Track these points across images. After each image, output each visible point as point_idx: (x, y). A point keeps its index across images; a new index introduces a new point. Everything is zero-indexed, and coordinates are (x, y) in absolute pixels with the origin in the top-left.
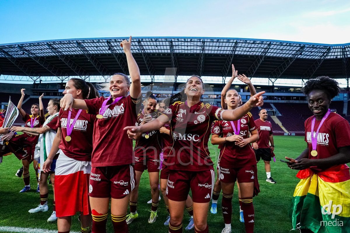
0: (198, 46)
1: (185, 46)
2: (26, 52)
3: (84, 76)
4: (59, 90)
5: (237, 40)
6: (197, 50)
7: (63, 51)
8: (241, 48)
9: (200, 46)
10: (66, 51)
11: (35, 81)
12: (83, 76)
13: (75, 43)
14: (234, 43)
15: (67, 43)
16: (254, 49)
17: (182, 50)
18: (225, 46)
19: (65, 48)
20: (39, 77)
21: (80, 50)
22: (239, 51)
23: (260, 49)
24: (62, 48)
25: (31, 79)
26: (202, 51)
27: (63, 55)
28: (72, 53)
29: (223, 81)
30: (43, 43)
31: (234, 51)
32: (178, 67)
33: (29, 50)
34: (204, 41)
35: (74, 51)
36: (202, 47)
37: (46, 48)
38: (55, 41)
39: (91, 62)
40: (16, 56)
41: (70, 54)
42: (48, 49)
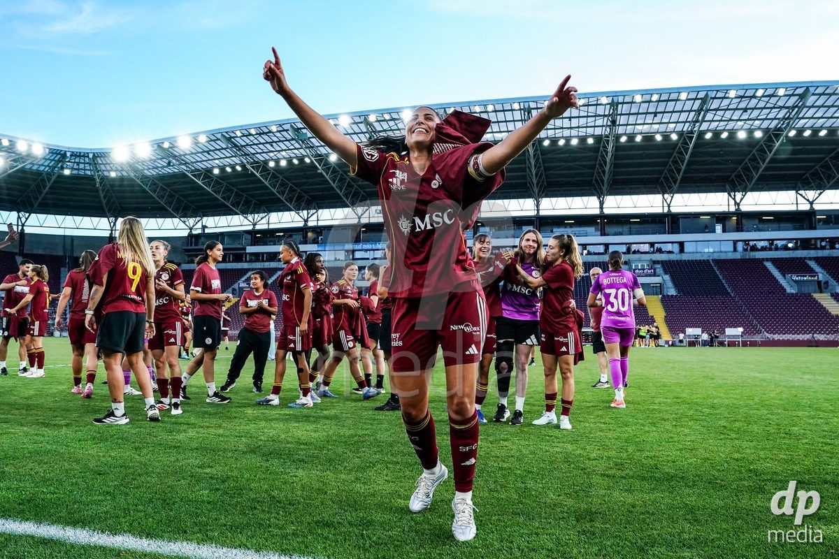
0: (600, 116)
2: (174, 161)
3: (305, 212)
4: (248, 247)
5: (709, 92)
6: (595, 127)
7: (257, 153)
8: (719, 113)
9: (605, 116)
10: (264, 152)
11: (191, 229)
12: (303, 210)
13: (287, 131)
14: (700, 101)
15: (268, 133)
16: (756, 113)
17: (555, 129)
18: (673, 112)
19: (263, 144)
20: (199, 218)
21: (297, 145)
22: (713, 121)
23: (774, 110)
24: (256, 144)
25: (182, 225)
26: (608, 129)
27: (257, 162)
28: (279, 156)
29: (665, 204)
30: (213, 135)
31: (697, 121)
32: (544, 176)
33: (181, 155)
34: (616, 101)
35: (282, 150)
36: (610, 118)
37: (218, 147)
38: (241, 128)
39: (325, 174)
40: (151, 171)
41: (275, 158)
42: (223, 149)
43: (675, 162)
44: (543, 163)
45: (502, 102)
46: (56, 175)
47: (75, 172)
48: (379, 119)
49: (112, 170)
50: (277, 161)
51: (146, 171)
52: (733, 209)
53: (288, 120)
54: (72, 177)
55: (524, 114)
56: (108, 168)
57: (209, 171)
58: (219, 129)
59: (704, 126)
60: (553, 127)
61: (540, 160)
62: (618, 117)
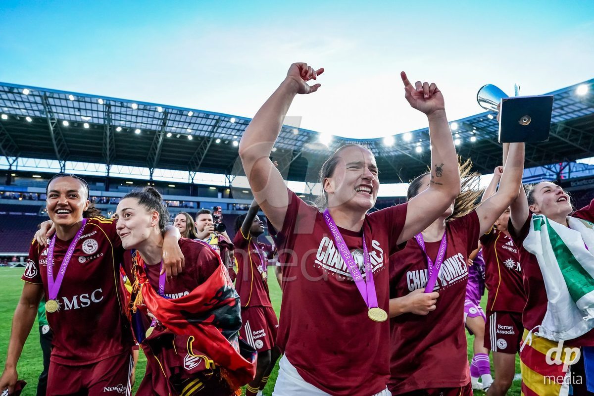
0: (156, 118)
1: (132, 115)
5: (221, 117)
6: (152, 124)
8: (225, 129)
9: (159, 119)
14: (215, 121)
18: (200, 124)
22: (221, 133)
26: (160, 128)
29: (191, 178)
31: (213, 132)
32: (115, 151)
34: (167, 111)
36: (162, 121)
43: (198, 154)
44: (115, 142)
52: (228, 185)
55: (106, 108)
59: (216, 135)
60: (125, 120)
61: (114, 140)
62: (168, 121)
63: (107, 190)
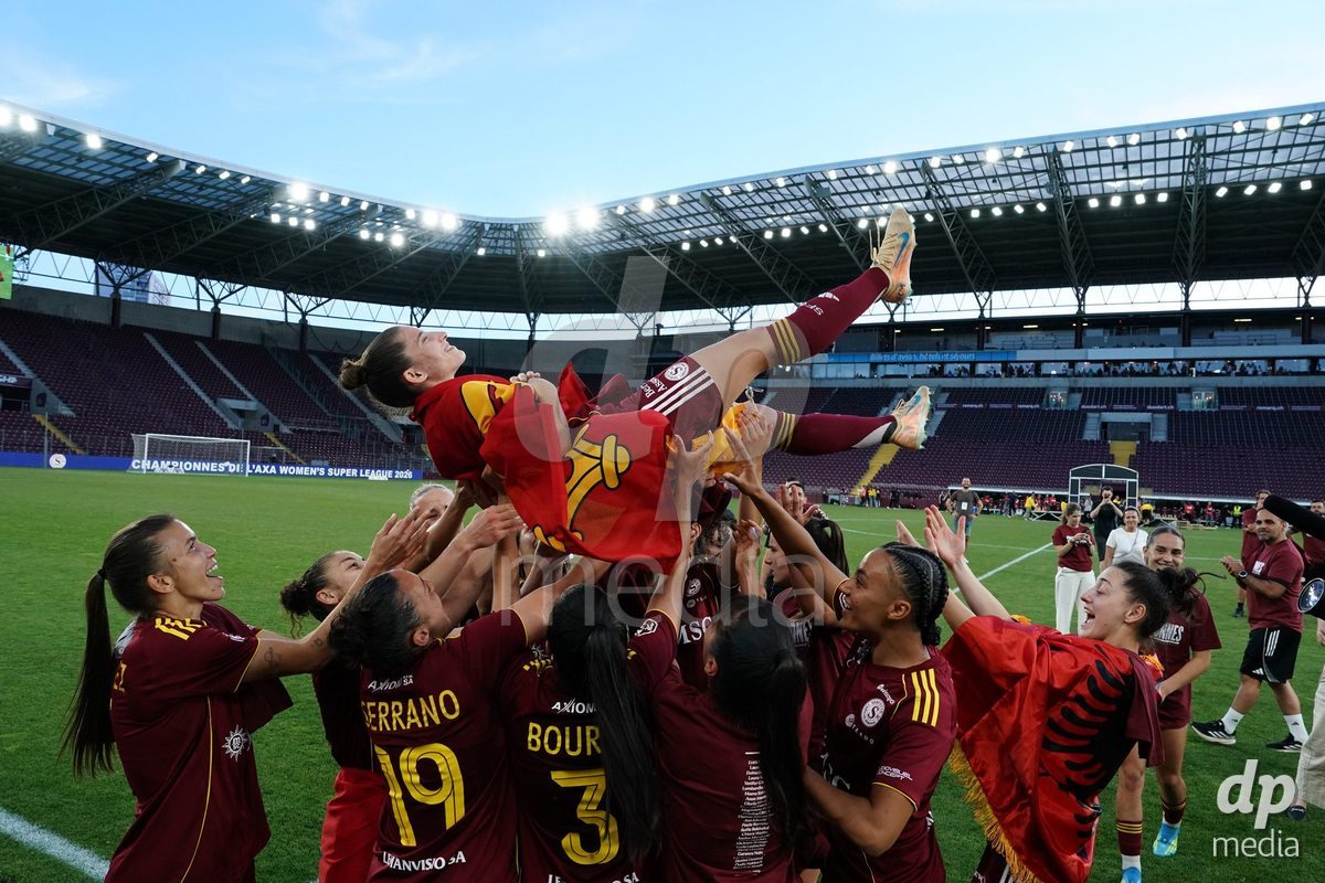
2: (628, 233)
7: (749, 219)
10: (758, 218)
11: (640, 329)
13: (798, 185)
15: (770, 188)
19: (759, 205)
21: (810, 207)
24: (749, 206)
27: (747, 233)
28: (781, 222)
30: (688, 194)
32: (1205, 247)
33: (638, 225)
35: (787, 214)
37: (693, 211)
38: (731, 183)
39: (849, 249)
40: (592, 247)
41: (774, 225)
42: (699, 213)
45: (1153, 128)
46: (467, 257)
47: (492, 251)
48: (945, 163)
49: (541, 248)
50: (777, 230)
51: (586, 249)
53: (803, 169)
54: (487, 258)
56: (536, 245)
57: (676, 246)
58: (699, 185)
61: (1205, 221)
63: (1186, 343)
